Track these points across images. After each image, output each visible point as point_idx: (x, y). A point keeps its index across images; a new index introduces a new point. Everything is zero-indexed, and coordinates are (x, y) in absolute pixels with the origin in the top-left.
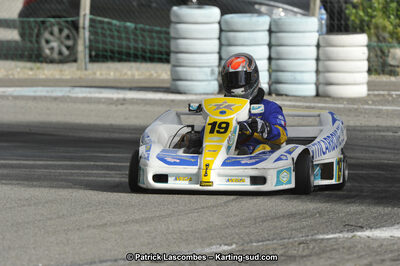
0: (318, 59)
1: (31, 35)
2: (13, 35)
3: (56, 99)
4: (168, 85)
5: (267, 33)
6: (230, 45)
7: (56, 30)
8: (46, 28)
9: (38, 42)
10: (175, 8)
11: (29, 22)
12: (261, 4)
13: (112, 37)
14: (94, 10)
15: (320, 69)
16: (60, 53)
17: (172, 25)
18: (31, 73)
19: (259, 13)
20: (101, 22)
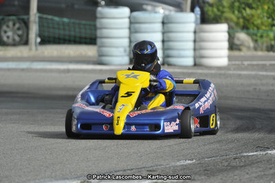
0: (195, 41)
3: (23, 70)
4: (95, 59)
5: (161, 24)
6: (136, 32)
7: (11, 24)
8: (4, 23)
10: (100, 9)
12: (147, 4)
13: (54, 28)
14: (40, 10)
15: (197, 47)
16: (14, 40)
17: (98, 20)
20: (46, 19)
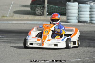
1: (33, 9)
2: (29, 9)
3: (39, 24)
4: (66, 21)
5: (89, 9)
6: (80, 11)
7: (39, 8)
8: (37, 7)
9: (35, 11)
10: (67, 3)
11: (33, 6)
12: (88, 2)
13: (52, 9)
14: (48, 3)
16: (40, 13)
17: (67, 7)
18: (33, 18)
19: (87, 4)
20: (50, 6)
